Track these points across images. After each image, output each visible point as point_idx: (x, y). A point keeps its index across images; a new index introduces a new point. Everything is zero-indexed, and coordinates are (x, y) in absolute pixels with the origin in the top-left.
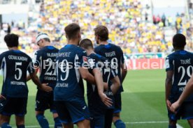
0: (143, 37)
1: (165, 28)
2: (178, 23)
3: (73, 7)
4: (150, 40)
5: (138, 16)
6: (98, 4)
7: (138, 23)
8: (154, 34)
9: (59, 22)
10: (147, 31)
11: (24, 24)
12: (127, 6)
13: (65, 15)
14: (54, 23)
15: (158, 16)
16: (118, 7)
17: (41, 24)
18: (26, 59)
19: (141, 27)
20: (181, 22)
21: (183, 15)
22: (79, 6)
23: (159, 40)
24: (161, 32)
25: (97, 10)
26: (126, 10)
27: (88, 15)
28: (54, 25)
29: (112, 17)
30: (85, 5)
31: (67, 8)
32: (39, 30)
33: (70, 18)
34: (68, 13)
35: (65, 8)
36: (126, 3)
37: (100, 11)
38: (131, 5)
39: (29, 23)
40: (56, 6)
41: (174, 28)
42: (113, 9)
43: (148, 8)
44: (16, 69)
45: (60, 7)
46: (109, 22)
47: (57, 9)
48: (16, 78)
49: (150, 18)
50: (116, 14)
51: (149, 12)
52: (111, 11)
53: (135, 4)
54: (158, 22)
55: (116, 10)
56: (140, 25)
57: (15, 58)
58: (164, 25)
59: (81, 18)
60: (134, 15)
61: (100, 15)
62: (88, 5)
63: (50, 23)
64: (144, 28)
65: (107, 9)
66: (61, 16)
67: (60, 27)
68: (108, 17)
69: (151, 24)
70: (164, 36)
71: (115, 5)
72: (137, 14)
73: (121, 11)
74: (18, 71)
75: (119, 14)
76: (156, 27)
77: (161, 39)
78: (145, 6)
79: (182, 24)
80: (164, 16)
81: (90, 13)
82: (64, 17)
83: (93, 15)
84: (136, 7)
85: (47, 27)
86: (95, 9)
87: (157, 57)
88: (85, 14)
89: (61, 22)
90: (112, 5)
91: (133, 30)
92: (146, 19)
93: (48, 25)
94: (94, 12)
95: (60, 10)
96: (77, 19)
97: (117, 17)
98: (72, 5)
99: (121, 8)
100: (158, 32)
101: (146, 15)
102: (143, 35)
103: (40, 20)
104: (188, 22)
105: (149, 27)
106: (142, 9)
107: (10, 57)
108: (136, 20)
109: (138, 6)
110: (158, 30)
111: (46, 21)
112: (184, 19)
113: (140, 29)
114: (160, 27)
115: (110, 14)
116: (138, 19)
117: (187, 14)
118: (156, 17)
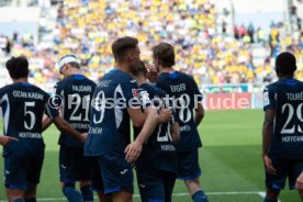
0: (219, 59)
1: (253, 45)
2: (274, 38)
3: (108, 11)
4: (230, 64)
5: (210, 26)
6: (148, 8)
7: (211, 37)
8: (236, 54)
9: (87, 35)
10: (224, 50)
11: (32, 37)
12: (194, 10)
13: (97, 25)
14: (78, 37)
15: (243, 26)
16: (179, 12)
17: (58, 39)
18: (40, 97)
19: (216, 43)
20: (277, 36)
21: (281, 25)
22: (119, 10)
23: (243, 63)
24: (247, 52)
25: (146, 17)
26: (193, 17)
27: (132, 24)
28: (80, 40)
29: (170, 28)
30: (127, 9)
31: (100, 14)
32: (56, 48)
33: (105, 29)
34: (102, 21)
35: (96, 13)
36: (191, 6)
37: (151, 18)
38: (199, 9)
39: (40, 37)
40: (83, 10)
41: (267, 45)
42: (171, 14)
43: (226, 13)
44: (26, 113)
45: (90, 12)
46: (165, 35)
47: (84, 15)
48: (26, 126)
49: (230, 30)
50: (176, 23)
51: (228, 20)
52: (168, 18)
53: (207, 7)
54: (243, 35)
55: (176, 18)
56: (214, 40)
57: (24, 95)
58: (252, 41)
59: (122, 30)
60: (205, 25)
61: (151, 24)
62: (133, 8)
63: (73, 37)
64: (221, 45)
65: (162, 15)
66: (91, 26)
67: (89, 43)
68: (164, 28)
69: (231, 39)
70: (251, 57)
71: (175, 8)
72: (209, 22)
73: (183, 18)
74: (29, 115)
75: (181, 23)
76: (239, 43)
77: (247, 63)
78: (221, 11)
79: (280, 38)
80: (251, 26)
81: (136, 21)
82: (95, 28)
83: (141, 24)
84: (207, 12)
85: (68, 43)
86: (143, 14)
87: (240, 90)
88: (129, 23)
89: (91, 35)
90: (171, 8)
91: (203, 49)
92: (224, 30)
93: (70, 39)
94: (142, 19)
95: (89, 16)
96: (114, 29)
97: (177, 27)
98: (108, 8)
99: (183, 14)
100: (241, 52)
101: (224, 24)
102: (219, 55)
103: (57, 32)
104: (288, 35)
105: (227, 44)
106: (216, 15)
107: (16, 94)
108: (207, 32)
109: (211, 11)
110: (242, 48)
111: (67, 34)
112: (282, 31)
113: (214, 46)
114: (245, 44)
115: (168, 23)
116: (211, 31)
117: (287, 23)
118: (239, 28)
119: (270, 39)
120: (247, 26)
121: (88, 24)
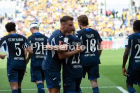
0: (98, 26)
1: (114, 19)
3: (48, 3)
4: (104, 28)
5: (95, 10)
6: (66, 2)
7: (95, 16)
8: (106, 23)
9: (38, 14)
10: (101, 21)
11: (12, 16)
12: (87, 3)
13: (42, 10)
14: (34, 15)
15: (110, 10)
16: (81, 4)
17: (24, 16)
19: (97, 18)
20: (126, 15)
21: (127, 10)
22: (52, 3)
23: (110, 28)
24: (111, 22)
25: (65, 6)
26: (87, 6)
27: (59, 9)
28: (34, 17)
29: (76, 11)
30: (56, 2)
31: (44, 5)
32: (23, 20)
33: (46, 11)
34: (45, 8)
35: (42, 4)
36: (86, 1)
37: (67, 7)
38: (90, 3)
39: (16, 15)
40: (36, 3)
41: (121, 19)
42: (77, 5)
43: (102, 5)
44: (16, 48)
45: (39, 4)
46: (74, 14)
47: (36, 5)
48: (17, 55)
49: (104, 12)
50: (79, 9)
51: (103, 7)
52: (75, 7)
53: (93, 1)
54: (110, 15)
55: (79, 6)
56: (96, 17)
58: (114, 17)
59: (54, 12)
60: (92, 10)
61: (67, 9)
62: (59, 2)
63: (31, 15)
64: (100, 19)
65: (72, 6)
66: (39, 10)
67: (39, 18)
68: (74, 11)
69: (104, 16)
70: (114, 25)
71: (79, 2)
73: (82, 6)
75: (81, 9)
76: (108, 18)
77: (112, 27)
78: (100, 4)
79: (127, 16)
80: (114, 10)
81: (60, 8)
82: (42, 11)
83: (63, 9)
84: (94, 4)
85: (29, 18)
86: (64, 5)
87: (108, 40)
88: (57, 9)
89: (40, 14)
90: (77, 2)
91: (91, 21)
92: (101, 12)
93: (30, 16)
94: (63, 7)
95: (38, 6)
96: (50, 12)
97: (80, 11)
98: (48, 2)
99: (82, 5)
100: (109, 22)
101: (101, 10)
102: (99, 24)
103: (24, 13)
104: (131, 15)
105: (102, 19)
106: (97, 5)
107: (10, 40)
108: (93, 13)
110: (109, 20)
111: (29, 14)
112: (128, 13)
113: (96, 20)
114: (111, 19)
115: (75, 9)
116: (95, 13)
117: (130, 9)
118: (108, 11)
119: (123, 16)
120: (112, 10)
121: (38, 9)
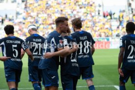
0: (96, 26)
1: (112, 20)
4: (101, 28)
5: (93, 12)
6: (65, 4)
7: (93, 17)
8: (104, 24)
9: (38, 16)
10: (99, 22)
11: (13, 17)
12: (85, 5)
13: (42, 11)
14: (34, 16)
15: (107, 12)
16: (79, 5)
17: (25, 17)
20: (123, 16)
21: (124, 11)
22: (52, 5)
23: (107, 28)
24: (109, 23)
25: (64, 7)
26: (85, 7)
27: (58, 11)
28: (34, 18)
29: (75, 13)
30: (56, 4)
32: (24, 21)
33: (46, 13)
34: (44, 9)
35: (42, 6)
36: (84, 3)
37: (66, 8)
38: (88, 4)
39: (17, 17)
40: (36, 5)
41: (118, 20)
42: (75, 6)
43: (100, 6)
44: (13, 50)
45: (39, 5)
46: (73, 16)
47: (36, 7)
48: (14, 56)
49: (101, 14)
50: (77, 10)
51: (101, 9)
53: (91, 3)
54: (107, 16)
55: (77, 8)
56: (94, 18)
58: (111, 18)
59: (53, 13)
60: (90, 11)
61: (66, 11)
62: (58, 4)
63: (31, 17)
64: (97, 20)
65: (71, 7)
67: (39, 19)
68: (72, 12)
69: (102, 18)
70: (111, 25)
71: (77, 4)
72: (92, 10)
73: (81, 8)
74: (15, 51)
75: (80, 10)
76: (105, 19)
77: (109, 28)
78: (98, 5)
79: (124, 17)
80: (111, 12)
81: (60, 9)
82: (41, 12)
83: (62, 11)
84: (91, 5)
85: (29, 19)
86: (62, 6)
87: (106, 40)
88: (56, 10)
89: (39, 16)
90: (75, 4)
91: (89, 22)
92: (99, 14)
93: (30, 18)
94: (62, 9)
95: (38, 7)
96: (50, 13)
97: (78, 12)
98: (47, 4)
99: (81, 6)
100: (106, 23)
101: (99, 11)
103: (24, 15)
104: (127, 16)
105: (100, 20)
106: (95, 7)
107: (8, 42)
108: (91, 14)
109: (93, 5)
110: (107, 21)
111: (29, 15)
112: (125, 14)
113: (94, 21)
114: (108, 20)
115: (74, 10)
116: (93, 14)
117: (127, 10)
118: (105, 12)
119: (120, 18)
120: (109, 12)
121: (38, 11)
